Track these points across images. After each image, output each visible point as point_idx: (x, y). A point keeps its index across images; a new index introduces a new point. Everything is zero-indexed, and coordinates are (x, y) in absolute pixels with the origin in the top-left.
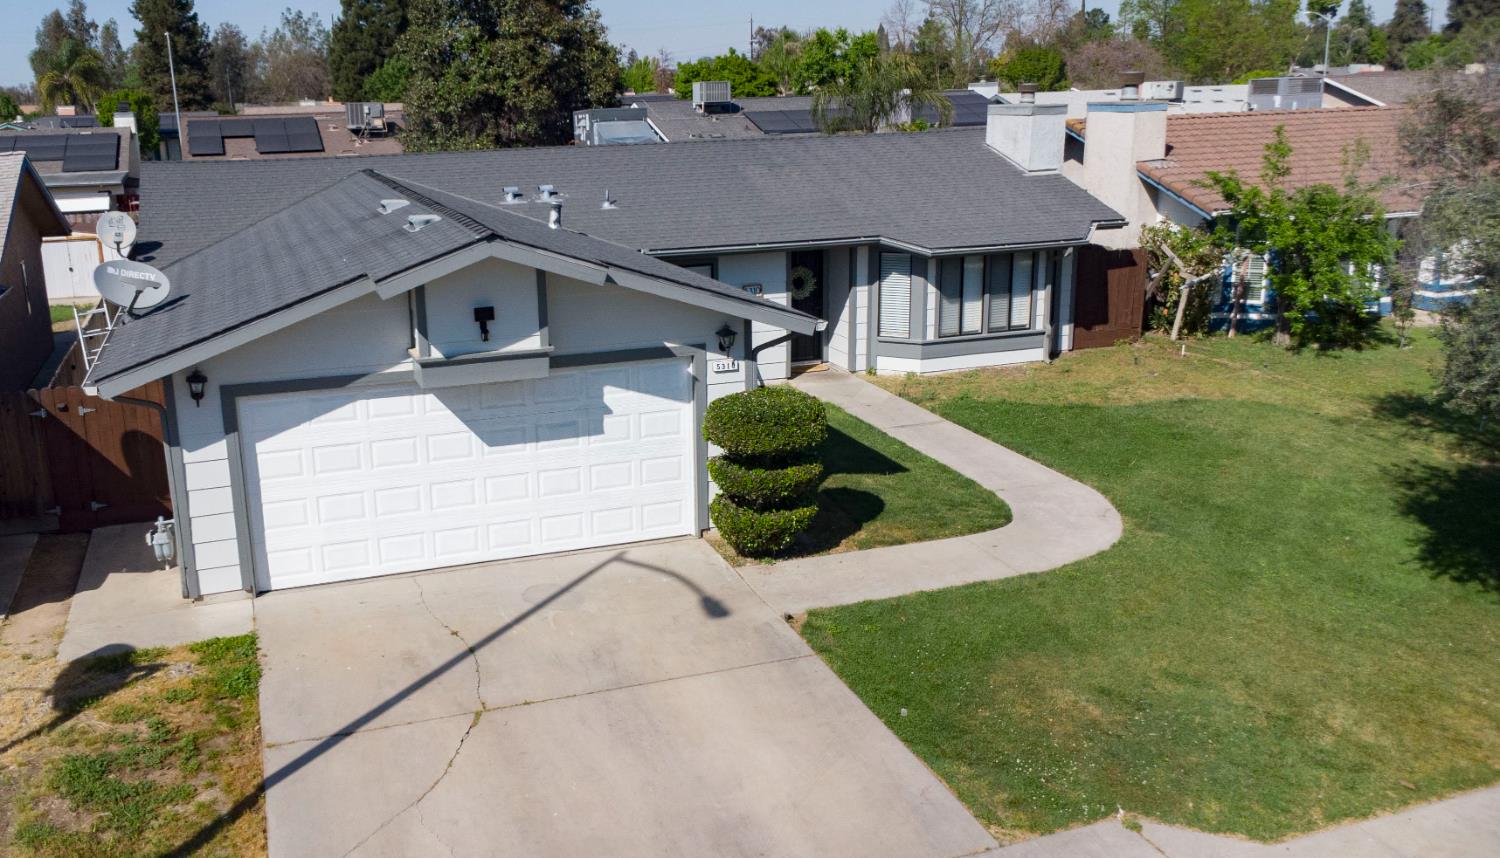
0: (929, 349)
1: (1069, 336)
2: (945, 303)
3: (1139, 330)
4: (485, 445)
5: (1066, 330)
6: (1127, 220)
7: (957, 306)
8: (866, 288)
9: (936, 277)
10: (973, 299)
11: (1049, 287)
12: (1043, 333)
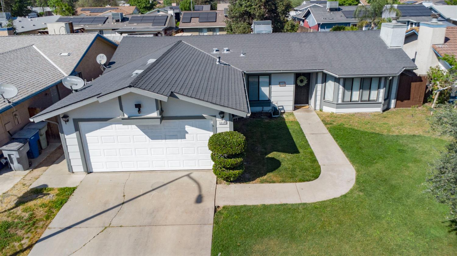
0: (338, 106)
1: (394, 103)
2: (346, 91)
3: (422, 103)
4: (150, 139)
5: (393, 102)
6: (417, 68)
7: (350, 93)
8: (321, 85)
9: (343, 84)
10: (357, 91)
11: (385, 88)
12: (381, 103)
